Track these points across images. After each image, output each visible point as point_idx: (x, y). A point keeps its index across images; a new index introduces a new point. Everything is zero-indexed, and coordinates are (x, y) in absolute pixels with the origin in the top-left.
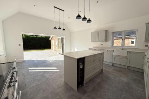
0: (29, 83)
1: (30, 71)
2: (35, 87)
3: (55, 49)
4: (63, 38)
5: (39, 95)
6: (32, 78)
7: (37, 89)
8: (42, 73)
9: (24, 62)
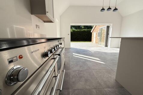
0: (72, 66)
1: (74, 56)
2: (77, 72)
3: (96, 42)
4: (108, 27)
5: (81, 83)
6: (75, 62)
7: (79, 75)
8: (84, 60)
9: (70, 48)
